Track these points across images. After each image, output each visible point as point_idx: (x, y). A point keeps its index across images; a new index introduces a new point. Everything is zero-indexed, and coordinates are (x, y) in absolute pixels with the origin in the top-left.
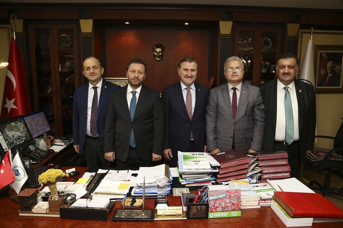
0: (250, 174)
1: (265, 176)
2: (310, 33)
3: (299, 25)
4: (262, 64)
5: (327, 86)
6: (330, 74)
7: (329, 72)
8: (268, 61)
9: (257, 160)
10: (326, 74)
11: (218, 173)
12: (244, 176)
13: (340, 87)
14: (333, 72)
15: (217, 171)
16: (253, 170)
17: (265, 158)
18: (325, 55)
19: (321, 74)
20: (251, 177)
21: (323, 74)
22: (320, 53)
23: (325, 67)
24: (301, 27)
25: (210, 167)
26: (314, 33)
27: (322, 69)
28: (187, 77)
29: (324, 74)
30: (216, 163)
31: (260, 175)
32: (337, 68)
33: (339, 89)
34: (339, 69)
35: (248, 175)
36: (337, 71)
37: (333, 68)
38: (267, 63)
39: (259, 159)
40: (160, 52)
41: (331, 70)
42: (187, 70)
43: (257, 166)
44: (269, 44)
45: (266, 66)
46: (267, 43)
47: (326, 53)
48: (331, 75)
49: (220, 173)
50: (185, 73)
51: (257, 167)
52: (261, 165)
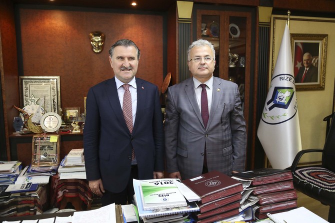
0: (244, 207)
1: (264, 209)
2: (286, 19)
3: (271, 9)
4: (229, 57)
5: (304, 82)
6: (307, 67)
7: (305, 65)
8: (236, 54)
9: (251, 186)
10: (303, 68)
11: (198, 212)
12: (236, 212)
13: (318, 83)
14: (310, 65)
15: (197, 209)
16: (247, 201)
17: (262, 183)
18: (300, 46)
19: (297, 68)
20: (245, 212)
21: (299, 68)
22: (296, 43)
23: (301, 60)
24: (274, 12)
25: (186, 204)
26: (291, 19)
27: (298, 62)
28: (123, 68)
29: (301, 68)
30: (194, 196)
31: (257, 208)
32: (314, 61)
33: (317, 85)
34: (316, 62)
35: (240, 210)
36: (314, 64)
37: (309, 60)
38: (235, 55)
39: (254, 184)
40: (99, 42)
41: (307, 63)
42: (122, 58)
43: (252, 194)
44: (237, 32)
45: (234, 59)
46: (234, 31)
47: (301, 43)
48: (308, 69)
49: (202, 211)
50: (119, 63)
51: (252, 197)
52: (258, 192)
